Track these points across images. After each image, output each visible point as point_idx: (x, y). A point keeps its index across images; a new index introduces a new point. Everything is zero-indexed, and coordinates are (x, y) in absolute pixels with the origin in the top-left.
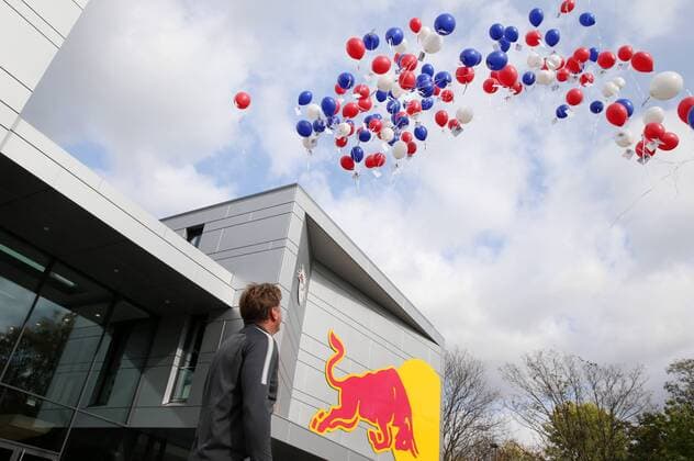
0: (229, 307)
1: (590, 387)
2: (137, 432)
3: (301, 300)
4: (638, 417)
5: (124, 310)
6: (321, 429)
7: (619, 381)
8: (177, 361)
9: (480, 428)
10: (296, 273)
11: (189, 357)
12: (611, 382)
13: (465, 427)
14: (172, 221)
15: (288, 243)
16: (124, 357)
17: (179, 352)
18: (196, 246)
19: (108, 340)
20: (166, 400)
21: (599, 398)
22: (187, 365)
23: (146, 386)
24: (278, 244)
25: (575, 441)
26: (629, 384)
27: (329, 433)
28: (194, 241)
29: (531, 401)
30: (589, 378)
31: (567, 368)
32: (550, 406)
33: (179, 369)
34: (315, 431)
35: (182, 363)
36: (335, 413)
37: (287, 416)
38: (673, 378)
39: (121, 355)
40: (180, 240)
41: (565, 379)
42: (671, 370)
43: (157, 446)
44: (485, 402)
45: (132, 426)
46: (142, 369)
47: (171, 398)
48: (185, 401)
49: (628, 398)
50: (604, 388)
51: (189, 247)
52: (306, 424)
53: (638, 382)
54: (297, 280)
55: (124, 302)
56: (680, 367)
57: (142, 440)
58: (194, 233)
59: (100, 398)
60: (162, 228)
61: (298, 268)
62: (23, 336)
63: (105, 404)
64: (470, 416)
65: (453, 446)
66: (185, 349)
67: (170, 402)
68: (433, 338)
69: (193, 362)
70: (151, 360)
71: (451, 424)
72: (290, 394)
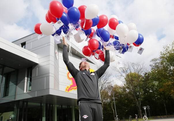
1: (133, 69)
2: (19, 101)
3: (57, 59)
4: (144, 74)
5: (7, 70)
6: (68, 91)
7: (139, 66)
8: (26, 81)
9: (108, 83)
10: (55, 52)
11: (29, 79)
12: (138, 67)
13: (104, 83)
14: (16, 42)
15: (51, 44)
16: (10, 82)
17: (26, 78)
18: (25, 48)
19: (4, 78)
20: (25, 91)
21: (135, 71)
22: (29, 81)
23: (18, 89)
24: (48, 44)
25: (130, 82)
26: (142, 66)
27: (70, 91)
28: (24, 47)
29: (120, 74)
30: (133, 67)
31: (127, 65)
32: (124, 75)
33: (27, 83)
34: (67, 92)
35: (27, 81)
36: (71, 86)
37: (59, 89)
38: (152, 63)
39: (9, 83)
40: (20, 47)
41: (127, 67)
43: (25, 103)
44: (108, 77)
45: (17, 100)
46: (17, 84)
47: (27, 90)
48: (30, 91)
49: (142, 70)
51: (23, 49)
52: (64, 90)
53: (144, 66)
54: (55, 53)
55: (6, 67)
56: (153, 60)
57: (21, 103)
58: (23, 44)
59: (6, 94)
60: (13, 44)
61: (55, 50)
63: (8, 96)
64: (105, 81)
65: (102, 89)
66: (28, 77)
67: (26, 92)
68: (94, 63)
69: (31, 80)
70: (18, 81)
71: (101, 83)
72: (59, 83)
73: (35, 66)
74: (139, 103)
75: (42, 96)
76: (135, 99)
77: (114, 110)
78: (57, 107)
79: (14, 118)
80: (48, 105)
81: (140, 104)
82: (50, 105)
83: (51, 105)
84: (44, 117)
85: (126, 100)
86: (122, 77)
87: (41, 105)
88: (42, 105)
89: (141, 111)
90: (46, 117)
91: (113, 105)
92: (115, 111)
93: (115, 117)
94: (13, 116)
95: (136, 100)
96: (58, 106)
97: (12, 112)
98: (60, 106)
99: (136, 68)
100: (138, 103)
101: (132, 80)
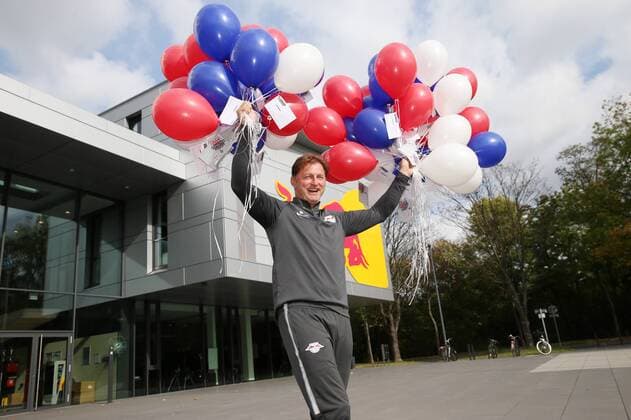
0: (183, 181)
1: (498, 184)
2: (132, 300)
4: (536, 200)
5: (90, 203)
7: (521, 174)
8: (150, 236)
11: (159, 230)
12: (515, 176)
13: (403, 236)
14: (107, 115)
16: (103, 242)
17: (150, 228)
18: (139, 132)
19: (83, 232)
20: (149, 269)
21: (506, 191)
22: (159, 238)
23: (129, 263)
25: (490, 229)
26: (528, 174)
28: (136, 128)
29: (454, 204)
30: (497, 177)
32: (468, 205)
33: (154, 243)
35: (155, 236)
37: (255, 259)
38: (563, 164)
39: (99, 245)
40: (123, 130)
42: (560, 157)
43: (153, 307)
45: (127, 296)
46: (122, 249)
47: (154, 266)
48: (165, 267)
49: (529, 186)
50: (509, 183)
51: (133, 135)
53: (536, 172)
55: (88, 197)
56: (566, 153)
57: (139, 306)
58: (134, 120)
59: (92, 279)
60: (103, 122)
62: (6, 245)
63: (98, 284)
64: (405, 227)
65: (395, 253)
66: (154, 224)
67: (154, 270)
69: (165, 233)
70: (126, 239)
71: (391, 236)
72: (254, 241)
73: (176, 189)
74: (521, 300)
75: (204, 283)
76: (506, 286)
77: (439, 322)
78: (252, 317)
79: (123, 351)
80: (224, 311)
81: (525, 303)
82: (229, 309)
83: (233, 312)
84: (212, 347)
85: (477, 288)
86: (460, 213)
87: (201, 309)
88: (205, 310)
89: (528, 323)
90: (219, 346)
91: (435, 306)
92: (439, 325)
93: (442, 343)
94: (118, 346)
95: (512, 286)
96: (255, 313)
97: (115, 335)
98: (262, 314)
99: (507, 180)
100: (516, 299)
101: (495, 223)
